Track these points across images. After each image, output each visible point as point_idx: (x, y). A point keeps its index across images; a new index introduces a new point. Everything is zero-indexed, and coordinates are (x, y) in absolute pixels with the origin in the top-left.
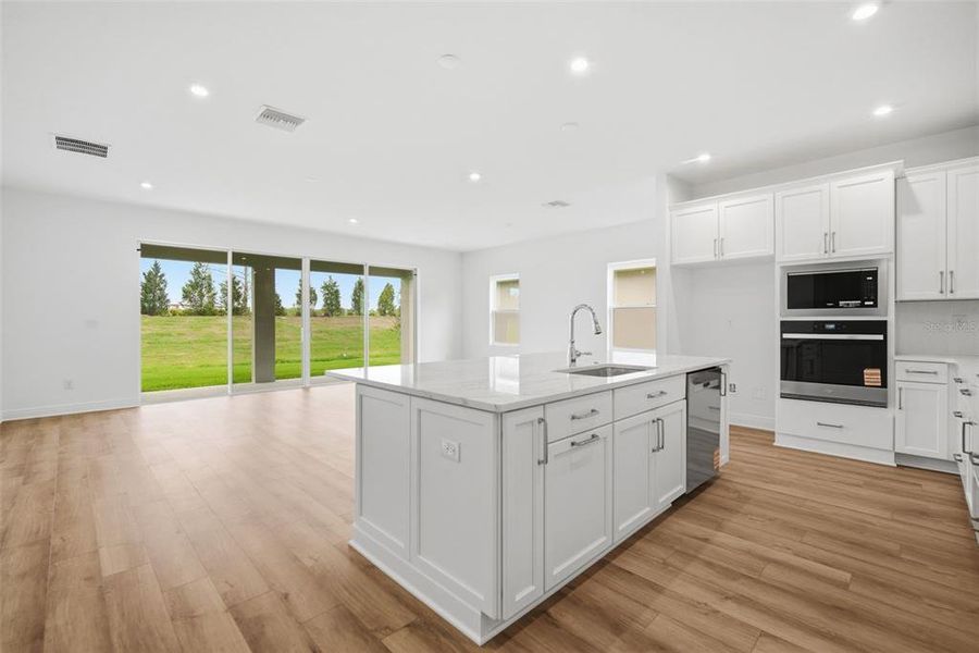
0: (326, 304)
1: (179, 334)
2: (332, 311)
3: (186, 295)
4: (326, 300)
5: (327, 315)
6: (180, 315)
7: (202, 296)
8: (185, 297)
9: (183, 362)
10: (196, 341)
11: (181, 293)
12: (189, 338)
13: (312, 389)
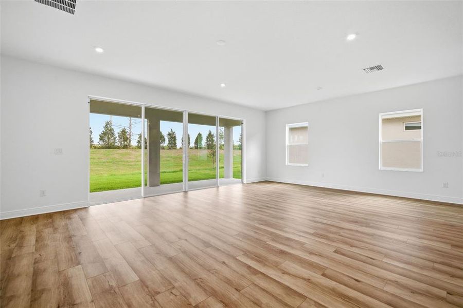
0: (169, 143)
1: (99, 158)
2: (172, 147)
3: (101, 138)
4: (169, 141)
5: (169, 149)
6: (98, 148)
7: (109, 139)
8: (101, 139)
9: (102, 172)
10: (107, 162)
11: (99, 137)
12: (104, 160)
13: (189, 192)
